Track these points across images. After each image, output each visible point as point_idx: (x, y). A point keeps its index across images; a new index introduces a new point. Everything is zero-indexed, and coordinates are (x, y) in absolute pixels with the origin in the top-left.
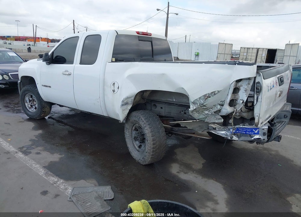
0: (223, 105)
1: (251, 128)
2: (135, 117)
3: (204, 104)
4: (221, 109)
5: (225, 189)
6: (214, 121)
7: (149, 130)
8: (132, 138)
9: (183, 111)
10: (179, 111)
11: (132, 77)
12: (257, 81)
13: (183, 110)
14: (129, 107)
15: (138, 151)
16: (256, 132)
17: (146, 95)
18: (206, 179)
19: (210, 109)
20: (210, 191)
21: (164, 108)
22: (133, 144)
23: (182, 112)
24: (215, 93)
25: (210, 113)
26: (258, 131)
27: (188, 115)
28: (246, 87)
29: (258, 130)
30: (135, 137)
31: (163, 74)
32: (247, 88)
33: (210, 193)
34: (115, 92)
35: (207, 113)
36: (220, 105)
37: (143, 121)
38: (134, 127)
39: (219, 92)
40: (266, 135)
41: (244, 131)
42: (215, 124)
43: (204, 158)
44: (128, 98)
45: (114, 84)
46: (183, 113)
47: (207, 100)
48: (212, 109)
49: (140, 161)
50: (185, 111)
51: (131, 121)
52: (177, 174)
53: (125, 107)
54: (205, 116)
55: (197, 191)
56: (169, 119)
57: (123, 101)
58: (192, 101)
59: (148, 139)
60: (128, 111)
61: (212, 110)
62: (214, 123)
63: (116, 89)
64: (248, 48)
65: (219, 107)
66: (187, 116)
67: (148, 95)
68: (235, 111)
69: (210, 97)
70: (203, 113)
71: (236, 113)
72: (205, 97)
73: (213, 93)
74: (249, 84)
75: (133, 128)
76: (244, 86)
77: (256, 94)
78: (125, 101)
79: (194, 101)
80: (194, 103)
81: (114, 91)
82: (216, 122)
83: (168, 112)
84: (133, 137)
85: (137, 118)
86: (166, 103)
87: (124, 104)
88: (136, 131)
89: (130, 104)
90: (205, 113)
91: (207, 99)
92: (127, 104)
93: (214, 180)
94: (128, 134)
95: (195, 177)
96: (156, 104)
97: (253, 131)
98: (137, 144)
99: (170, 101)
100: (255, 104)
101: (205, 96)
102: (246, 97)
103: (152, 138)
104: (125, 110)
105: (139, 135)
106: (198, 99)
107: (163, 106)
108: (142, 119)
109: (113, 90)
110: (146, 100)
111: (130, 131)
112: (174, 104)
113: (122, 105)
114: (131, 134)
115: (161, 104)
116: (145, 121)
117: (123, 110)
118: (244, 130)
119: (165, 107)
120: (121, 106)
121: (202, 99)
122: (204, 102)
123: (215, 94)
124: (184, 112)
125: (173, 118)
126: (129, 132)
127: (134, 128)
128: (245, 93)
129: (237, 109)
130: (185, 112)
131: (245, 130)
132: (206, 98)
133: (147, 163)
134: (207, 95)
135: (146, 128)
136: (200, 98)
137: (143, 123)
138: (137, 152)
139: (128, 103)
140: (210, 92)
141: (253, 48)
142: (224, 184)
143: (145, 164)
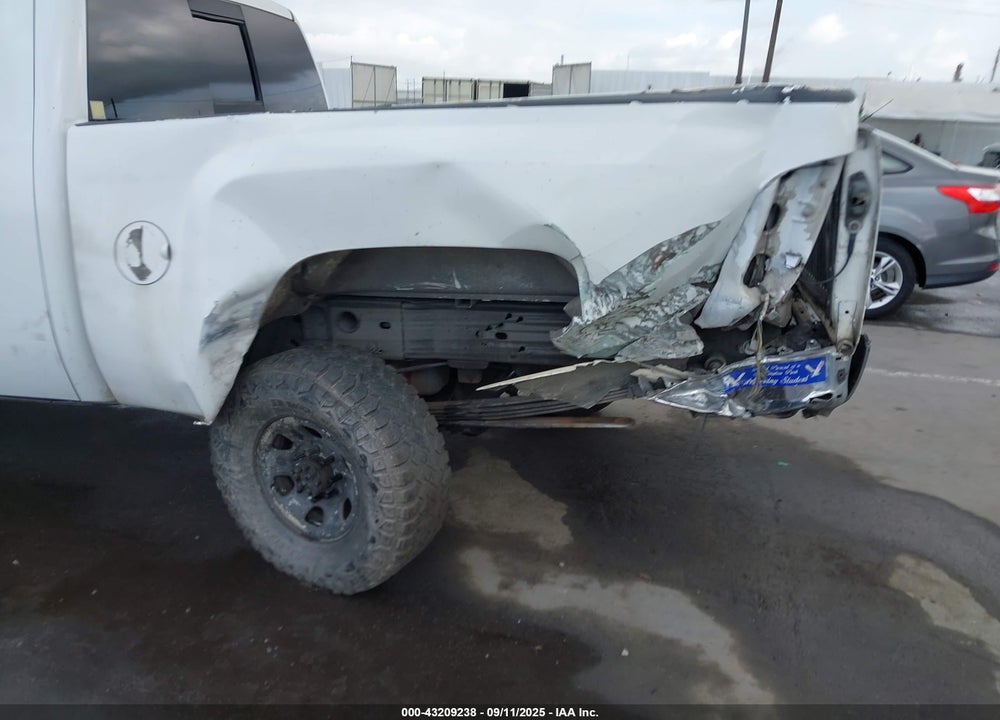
0: (711, 286)
1: (798, 362)
2: (284, 385)
3: (647, 289)
4: (703, 304)
5: (707, 608)
6: (659, 356)
7: (382, 439)
8: (259, 482)
9: (489, 328)
10: (474, 330)
11: (245, 194)
12: (851, 170)
13: (486, 324)
14: (243, 342)
15: (310, 538)
16: (816, 372)
17: (321, 275)
18: (618, 587)
19: (653, 308)
20: (668, 632)
21: (396, 326)
22: (272, 510)
23: (488, 333)
24: (694, 237)
25: (650, 324)
26: (823, 369)
27: (513, 342)
28: (808, 199)
29: (821, 363)
30: (275, 478)
31: (438, 166)
32: (814, 203)
33: (671, 642)
34: (150, 279)
35: (636, 327)
36: (695, 285)
37: (337, 403)
38: (269, 433)
39: (709, 228)
40: (843, 379)
41: (774, 378)
42: (660, 366)
43: (556, 496)
44: (238, 298)
45: (137, 236)
46: (490, 335)
47: (659, 269)
48: (657, 305)
49: (329, 583)
50: (501, 325)
51: (252, 407)
52: (505, 594)
53: (222, 344)
54: (623, 337)
55: (625, 653)
56: (418, 371)
57: (211, 319)
58: (597, 281)
59: (378, 479)
60: (237, 363)
61: (658, 309)
62: (655, 362)
63: (156, 264)
64: (445, 81)
65: (692, 293)
66: (510, 346)
67: (329, 273)
68: (766, 304)
69: (673, 255)
70: (619, 328)
71: (769, 310)
72: (654, 259)
73: (689, 238)
74: (822, 185)
75: (260, 438)
76: (799, 198)
77: (847, 225)
78: (224, 318)
79: (604, 281)
80: (602, 290)
81: (142, 272)
82: (670, 357)
83: (418, 341)
84: (269, 479)
85: (294, 390)
86: (405, 300)
87: (219, 329)
88: (278, 448)
89: (247, 327)
90: (628, 327)
91: (660, 263)
92: (230, 328)
93: (647, 581)
94: (236, 468)
95: (575, 586)
96: (356, 311)
97: (803, 373)
98: (293, 509)
99: (437, 292)
100: (839, 265)
101: (653, 253)
102: (809, 239)
103: (398, 473)
104: (220, 360)
105: (308, 469)
106: (624, 271)
107: (393, 315)
108: (327, 394)
109: (135, 270)
110: (311, 297)
111: (247, 452)
112: (453, 300)
113: (210, 339)
114: (255, 465)
115: (382, 306)
116: (351, 398)
117: (215, 363)
118: (774, 371)
119: (402, 320)
120: (202, 342)
121: (641, 269)
122: (648, 281)
123: (692, 242)
124: (495, 330)
125: (445, 360)
126: (241, 460)
127: (267, 438)
128: (805, 226)
129: (773, 294)
130: (500, 330)
131: (779, 371)
132: (657, 260)
133: (373, 584)
134: (664, 249)
135: (360, 433)
136: (631, 265)
137: (337, 413)
138: (304, 542)
139: (236, 326)
140: (674, 234)
141: (460, 82)
142: (687, 586)
143: (362, 589)
